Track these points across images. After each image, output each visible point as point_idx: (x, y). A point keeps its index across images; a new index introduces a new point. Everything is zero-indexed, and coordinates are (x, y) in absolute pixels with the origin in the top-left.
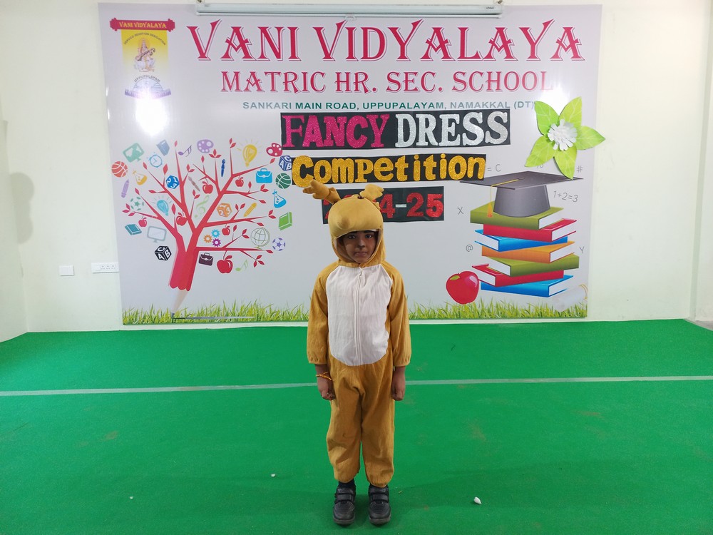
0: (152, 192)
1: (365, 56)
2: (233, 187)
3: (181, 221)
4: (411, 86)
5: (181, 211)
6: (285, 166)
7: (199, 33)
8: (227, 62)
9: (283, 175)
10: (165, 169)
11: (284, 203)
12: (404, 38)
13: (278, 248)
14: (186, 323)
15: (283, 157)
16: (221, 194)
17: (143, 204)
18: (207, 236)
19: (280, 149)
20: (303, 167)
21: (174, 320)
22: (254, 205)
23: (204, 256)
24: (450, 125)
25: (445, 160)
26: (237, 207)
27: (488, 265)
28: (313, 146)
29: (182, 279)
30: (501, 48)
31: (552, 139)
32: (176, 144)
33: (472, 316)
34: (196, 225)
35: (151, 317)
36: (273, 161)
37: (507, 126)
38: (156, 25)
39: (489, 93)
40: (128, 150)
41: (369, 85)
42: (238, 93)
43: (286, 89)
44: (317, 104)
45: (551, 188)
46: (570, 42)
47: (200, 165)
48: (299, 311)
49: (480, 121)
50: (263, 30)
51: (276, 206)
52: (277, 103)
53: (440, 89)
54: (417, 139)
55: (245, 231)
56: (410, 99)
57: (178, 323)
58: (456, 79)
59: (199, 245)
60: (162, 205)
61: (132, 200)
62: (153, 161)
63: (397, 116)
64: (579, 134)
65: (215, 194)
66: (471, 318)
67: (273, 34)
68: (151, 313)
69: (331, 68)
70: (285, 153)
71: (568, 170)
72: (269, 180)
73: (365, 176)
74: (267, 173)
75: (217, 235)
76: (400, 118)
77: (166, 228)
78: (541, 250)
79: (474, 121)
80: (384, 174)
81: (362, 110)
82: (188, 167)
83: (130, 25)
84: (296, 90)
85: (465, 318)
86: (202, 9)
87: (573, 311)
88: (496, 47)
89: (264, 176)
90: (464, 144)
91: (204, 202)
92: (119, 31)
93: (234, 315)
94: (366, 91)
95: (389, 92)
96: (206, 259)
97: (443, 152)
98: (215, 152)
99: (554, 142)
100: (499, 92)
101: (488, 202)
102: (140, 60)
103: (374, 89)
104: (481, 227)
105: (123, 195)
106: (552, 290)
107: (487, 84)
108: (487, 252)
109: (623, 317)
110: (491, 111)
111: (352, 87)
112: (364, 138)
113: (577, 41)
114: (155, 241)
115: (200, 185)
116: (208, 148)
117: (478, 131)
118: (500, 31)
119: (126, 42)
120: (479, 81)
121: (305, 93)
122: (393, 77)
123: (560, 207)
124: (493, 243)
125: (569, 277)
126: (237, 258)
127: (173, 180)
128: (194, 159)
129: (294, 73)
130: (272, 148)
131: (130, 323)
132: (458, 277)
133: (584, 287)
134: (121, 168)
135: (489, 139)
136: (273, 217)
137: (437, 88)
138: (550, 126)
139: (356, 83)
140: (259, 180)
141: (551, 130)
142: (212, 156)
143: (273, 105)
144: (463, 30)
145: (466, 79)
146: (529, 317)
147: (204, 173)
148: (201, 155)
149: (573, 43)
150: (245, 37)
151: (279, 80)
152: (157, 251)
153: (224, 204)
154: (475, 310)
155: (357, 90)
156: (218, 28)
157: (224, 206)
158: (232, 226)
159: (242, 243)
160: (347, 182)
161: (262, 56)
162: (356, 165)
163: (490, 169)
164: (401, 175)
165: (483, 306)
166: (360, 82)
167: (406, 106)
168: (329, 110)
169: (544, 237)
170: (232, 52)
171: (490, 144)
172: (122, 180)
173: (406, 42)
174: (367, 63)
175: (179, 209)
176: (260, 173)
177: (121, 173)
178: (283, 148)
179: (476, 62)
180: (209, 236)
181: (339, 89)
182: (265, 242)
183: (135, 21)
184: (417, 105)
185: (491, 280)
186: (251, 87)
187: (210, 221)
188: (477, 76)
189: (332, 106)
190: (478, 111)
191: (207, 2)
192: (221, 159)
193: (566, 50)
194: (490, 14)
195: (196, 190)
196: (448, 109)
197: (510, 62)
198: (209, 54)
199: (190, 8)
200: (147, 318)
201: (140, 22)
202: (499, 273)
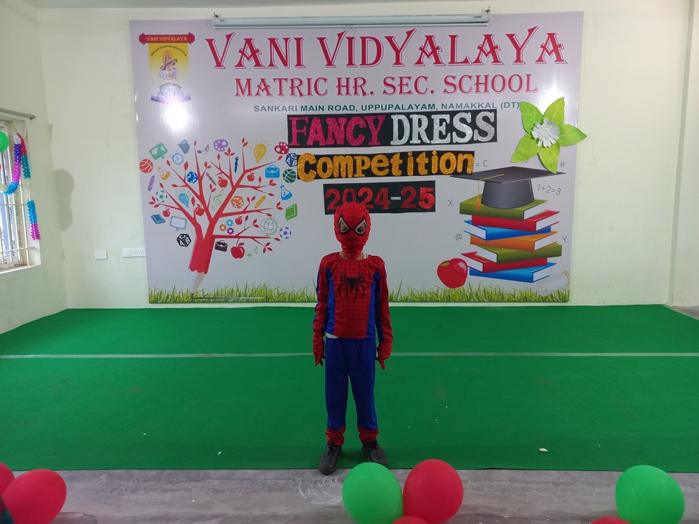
0: (175, 186)
1: (364, 63)
2: (245, 181)
3: (199, 212)
4: (405, 89)
5: (199, 203)
6: (291, 162)
7: (216, 44)
8: (240, 70)
9: (289, 170)
10: (186, 166)
11: (290, 196)
12: (399, 45)
13: (284, 236)
14: (204, 302)
15: (290, 154)
16: (234, 188)
17: (167, 197)
18: (222, 225)
19: (287, 147)
20: (307, 163)
21: (193, 299)
22: (264, 198)
23: (219, 243)
24: (441, 125)
25: (437, 157)
26: (248, 199)
27: (476, 253)
28: (316, 145)
29: (200, 263)
30: (489, 53)
31: (536, 137)
32: (195, 143)
33: (461, 298)
34: (213, 215)
35: (173, 296)
36: (280, 158)
37: (494, 124)
38: (178, 38)
39: (478, 94)
40: (153, 149)
41: (367, 89)
42: (250, 97)
43: (293, 94)
44: (320, 107)
45: (535, 182)
46: (553, 47)
47: (216, 162)
48: (303, 293)
49: (469, 121)
50: (272, 41)
51: (283, 198)
52: (284, 106)
53: (432, 92)
54: (410, 138)
55: (255, 221)
56: (404, 101)
57: (197, 302)
58: (447, 83)
59: (215, 233)
60: (183, 197)
61: (157, 193)
62: (175, 158)
63: (393, 117)
65: (229, 188)
66: (460, 302)
67: (281, 44)
68: (173, 293)
69: (332, 74)
70: (292, 151)
71: (551, 166)
72: (277, 175)
73: (363, 172)
74: (275, 169)
75: (231, 225)
76: (395, 118)
77: (186, 218)
78: (526, 239)
79: (463, 121)
80: (380, 169)
81: (361, 112)
82: (206, 164)
83: (156, 39)
84: (301, 95)
85: (455, 301)
86: (218, 24)
87: (556, 296)
88: (484, 52)
89: (272, 172)
90: (454, 142)
91: (220, 195)
92: (147, 44)
93: (246, 295)
94: (364, 94)
95: (385, 95)
96: (221, 246)
97: (434, 149)
98: (229, 150)
99: (538, 140)
100: (487, 94)
101: (477, 194)
102: (165, 69)
103: (372, 93)
104: (469, 218)
105: (150, 189)
106: (536, 276)
107: (475, 86)
108: (475, 240)
109: (604, 302)
110: (479, 111)
111: (352, 90)
112: (362, 138)
113: (560, 46)
114: (177, 230)
115: (216, 180)
116: (224, 147)
117: (468, 131)
118: (488, 38)
119: (152, 55)
120: (468, 84)
121: (310, 97)
122: (389, 81)
123: (544, 199)
124: (481, 233)
125: (552, 264)
126: (248, 245)
127: (192, 175)
128: (211, 156)
129: (300, 79)
130: (280, 146)
131: (155, 302)
132: (449, 264)
133: (567, 274)
134: (147, 165)
135: (477, 137)
136: (280, 209)
137: (429, 91)
138: (534, 125)
139: (356, 87)
141: (535, 128)
142: (226, 154)
143: (280, 108)
144: (453, 38)
145: (456, 82)
146: (514, 301)
147: (220, 169)
148: (217, 153)
149: (557, 48)
150: (256, 46)
151: (287, 86)
152: (178, 238)
153: (237, 197)
154: (464, 294)
155: (356, 93)
156: (233, 40)
157: (237, 199)
158: (244, 216)
159: (252, 232)
160: (347, 177)
161: (271, 65)
162: (355, 161)
163: (478, 165)
164: (395, 170)
165: (471, 290)
166: (359, 86)
167: (401, 108)
168: (331, 112)
169: (528, 227)
170: (245, 61)
171: (478, 142)
172: (149, 175)
173: (401, 49)
174: (365, 68)
175: (197, 201)
176: (269, 169)
177: (148, 169)
178: (290, 147)
179: (465, 67)
180: (224, 225)
181: (339, 93)
182: (273, 231)
183: (161, 36)
184: (410, 106)
185: (479, 266)
186: (261, 92)
187: (225, 211)
188: (466, 80)
189: (334, 109)
190: (467, 112)
191: (223, 17)
192: (234, 156)
193: (550, 54)
194: (478, 22)
195: (213, 184)
196: (440, 109)
197: (497, 66)
198: (224, 63)
199: (208, 22)
200: (170, 297)
201: (164, 36)
202: (486, 260)
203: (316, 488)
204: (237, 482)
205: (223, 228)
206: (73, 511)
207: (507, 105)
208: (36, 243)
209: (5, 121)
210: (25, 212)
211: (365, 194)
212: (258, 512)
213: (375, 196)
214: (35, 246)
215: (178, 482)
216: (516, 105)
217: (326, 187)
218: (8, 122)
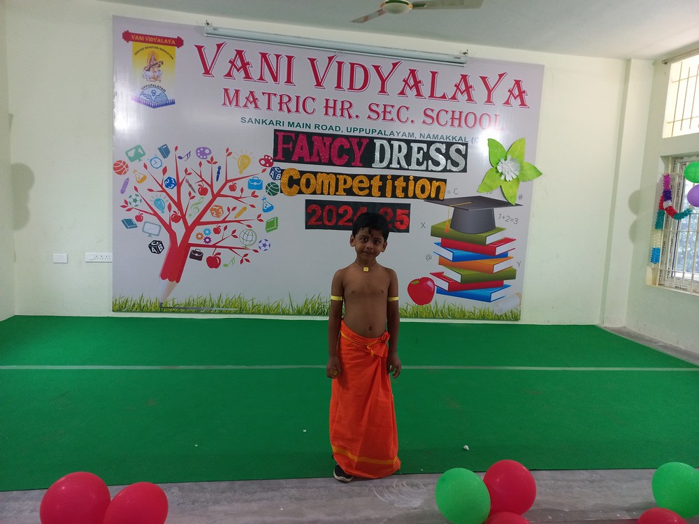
0: (150, 190)
1: (351, 88)
2: (226, 191)
3: (175, 219)
4: (388, 116)
5: (176, 209)
6: (275, 176)
7: (205, 51)
8: (229, 80)
9: (272, 183)
10: (165, 171)
11: (271, 208)
12: (385, 75)
13: (263, 248)
14: (173, 312)
15: (274, 168)
16: (215, 197)
17: (141, 201)
18: (199, 234)
19: (271, 161)
20: (291, 178)
21: (162, 308)
22: (245, 209)
23: (195, 252)
24: (419, 153)
25: (413, 182)
26: (229, 209)
27: (443, 273)
28: (301, 161)
29: (172, 271)
30: (464, 92)
31: (500, 171)
32: (176, 148)
34: (190, 223)
35: (140, 305)
36: (264, 171)
37: (465, 157)
38: (166, 41)
39: (452, 128)
40: (130, 150)
41: (353, 112)
42: (237, 108)
43: (281, 109)
44: (306, 124)
45: (497, 211)
46: (519, 92)
47: (198, 169)
48: (278, 305)
49: (444, 151)
50: (264, 56)
51: (264, 211)
52: (271, 121)
53: (412, 121)
54: (390, 162)
55: (234, 232)
56: (386, 127)
57: (166, 312)
58: (426, 115)
59: (191, 241)
60: (159, 203)
61: (130, 197)
62: (153, 162)
63: (375, 140)
64: (521, 168)
65: (209, 197)
66: (426, 318)
67: (272, 60)
68: (140, 301)
69: (321, 95)
70: (276, 164)
71: (511, 198)
72: (260, 187)
73: (345, 190)
74: (258, 181)
75: (209, 234)
76: (378, 143)
77: (161, 224)
78: (487, 262)
79: (438, 150)
80: (361, 189)
81: (345, 133)
82: (186, 171)
83: (141, 38)
84: (289, 111)
85: (422, 318)
86: (210, 32)
87: (509, 314)
88: (460, 90)
89: (255, 184)
90: (430, 169)
91: (199, 203)
92: (131, 42)
93: (219, 306)
94: (350, 117)
95: (370, 120)
96: (197, 255)
97: (412, 174)
98: (212, 159)
99: (502, 174)
100: (459, 129)
101: (447, 219)
102: (149, 70)
103: (357, 116)
104: (439, 240)
105: (123, 192)
106: (494, 296)
107: (450, 121)
108: (443, 261)
109: (548, 322)
110: (453, 143)
111: (338, 112)
112: (346, 158)
113: (524, 92)
114: (150, 236)
115: (196, 188)
116: (206, 155)
117: (442, 159)
118: (464, 77)
119: (136, 54)
120: (444, 118)
121: (297, 114)
122: (374, 107)
123: (505, 227)
124: (448, 255)
125: (507, 286)
126: (225, 255)
127: (171, 182)
128: (192, 163)
129: (288, 96)
130: (264, 159)
131: (120, 310)
132: (418, 282)
133: (519, 295)
134: (122, 166)
135: (450, 167)
136: (261, 221)
137: (410, 120)
138: (499, 160)
139: (342, 109)
140: (250, 187)
141: (500, 164)
142: (209, 162)
143: (268, 122)
144: (434, 74)
145: (434, 116)
146: (474, 319)
147: (201, 177)
148: (199, 160)
149: (521, 93)
150: (247, 59)
151: (275, 101)
152: (150, 244)
153: (217, 206)
154: (431, 311)
155: (342, 115)
156: (224, 50)
157: (217, 208)
158: (223, 226)
159: (230, 242)
160: (329, 194)
161: (261, 78)
162: (337, 180)
163: (449, 192)
164: (375, 191)
165: (437, 308)
166: (346, 109)
167: (383, 133)
168: (317, 131)
169: (490, 252)
170: (234, 72)
171: (450, 171)
172: (123, 178)
173: (386, 79)
174: (352, 93)
175: (174, 208)
176: (252, 181)
177: (122, 171)
178: (275, 160)
179: (442, 102)
180: (201, 234)
181: (326, 114)
182: (252, 242)
183: (147, 36)
184: (392, 133)
185: (445, 286)
186: (249, 104)
187: (202, 220)
188: (443, 114)
189: (320, 128)
190: (442, 143)
191: (215, 25)
192: (217, 165)
193: (515, 98)
194: (457, 62)
195: (192, 192)
196: (418, 138)
197: (470, 105)
198: (213, 72)
199: (199, 29)
200: (136, 306)
201: (151, 36)
202: (451, 280)
203: (391, 493)
204: (313, 490)
205: (200, 236)
207: (477, 140)
211: (346, 211)
213: (354, 214)
215: (255, 492)
216: (485, 141)
217: (308, 202)
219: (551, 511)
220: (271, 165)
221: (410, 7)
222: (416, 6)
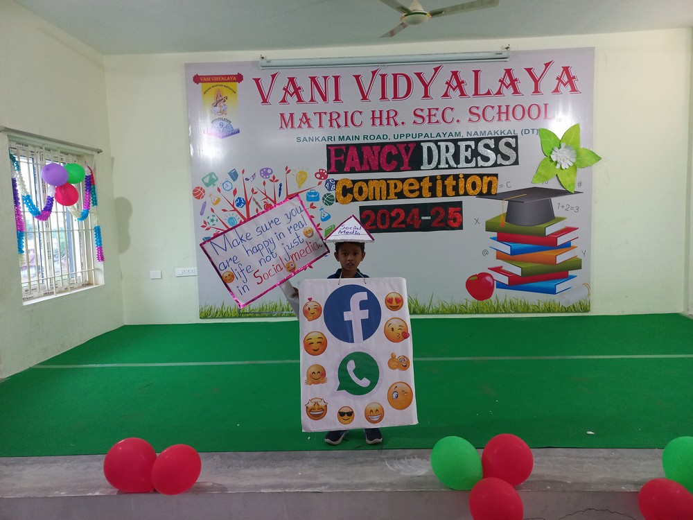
0: (224, 210)
1: (395, 97)
4: (434, 119)
6: (330, 187)
7: (262, 83)
8: (284, 106)
9: (328, 194)
10: (235, 192)
11: (329, 217)
12: (427, 80)
14: (250, 317)
15: (329, 180)
17: (217, 220)
19: (326, 174)
21: (240, 314)
24: (467, 150)
25: (463, 179)
27: (502, 267)
28: (353, 171)
30: (509, 85)
31: (554, 160)
32: (243, 172)
33: (488, 310)
35: (222, 312)
36: (320, 183)
37: (516, 149)
38: (228, 78)
39: (500, 122)
40: (206, 177)
41: (399, 120)
42: (293, 130)
43: (331, 125)
44: (356, 136)
45: (555, 201)
46: (568, 79)
47: (262, 188)
49: (493, 146)
50: (313, 79)
51: (322, 220)
52: (323, 137)
54: (439, 163)
56: (432, 130)
57: (244, 317)
58: (471, 113)
60: (232, 221)
61: (208, 217)
62: (225, 186)
63: (422, 144)
64: (578, 155)
66: (487, 313)
67: (321, 82)
68: (222, 308)
69: (367, 108)
70: (330, 176)
71: (569, 186)
72: (317, 199)
73: (396, 194)
74: (315, 193)
76: (425, 146)
78: (548, 254)
79: (487, 146)
80: (412, 191)
81: (393, 140)
82: (253, 190)
83: (208, 79)
84: (339, 126)
85: (483, 313)
86: (265, 65)
87: (577, 306)
88: (505, 85)
89: (313, 196)
90: (479, 166)
92: (200, 84)
94: (396, 124)
95: (415, 125)
97: (461, 172)
98: (274, 178)
99: (556, 162)
100: (508, 122)
101: (502, 213)
102: (216, 106)
103: (403, 123)
104: (495, 234)
105: (202, 214)
106: (559, 288)
107: (498, 115)
108: (500, 256)
109: (623, 311)
110: (502, 138)
111: (385, 122)
112: (395, 164)
113: (574, 78)
115: (262, 204)
116: (269, 174)
117: (491, 155)
118: (508, 72)
119: (205, 93)
120: (490, 113)
121: (347, 128)
122: (419, 113)
123: (565, 217)
124: (506, 249)
125: (573, 277)
127: (241, 202)
128: (257, 183)
129: (337, 113)
130: (320, 173)
131: (205, 317)
132: (476, 278)
133: (587, 286)
134: (200, 192)
135: (500, 161)
136: (320, 229)
137: (455, 121)
138: (553, 149)
139: (388, 118)
141: (553, 152)
142: (271, 181)
143: (320, 139)
144: (476, 72)
145: (480, 112)
146: (539, 312)
147: (265, 194)
148: (263, 180)
149: (571, 80)
150: (298, 84)
151: (326, 118)
154: (492, 306)
155: (388, 124)
156: (277, 79)
160: (381, 199)
161: (312, 100)
162: (388, 185)
163: (501, 186)
164: (425, 192)
165: (498, 302)
166: (391, 118)
167: (430, 136)
168: (366, 141)
169: (550, 243)
170: (288, 97)
171: (501, 165)
172: (201, 201)
173: (429, 84)
174: (397, 102)
176: (310, 193)
177: (200, 196)
178: (328, 173)
179: (488, 98)
181: (373, 124)
183: (213, 76)
184: (438, 135)
185: (505, 280)
186: (302, 124)
188: (489, 110)
189: (368, 138)
190: (490, 138)
191: (268, 58)
192: (278, 183)
193: (565, 85)
194: (499, 58)
195: (259, 209)
196: (465, 137)
197: (517, 97)
198: (270, 100)
199: (255, 64)
200: (219, 313)
201: (216, 76)
202: (512, 273)
203: (401, 463)
206: (204, 481)
207: (527, 132)
208: (100, 265)
209: (77, 156)
210: (92, 236)
211: (398, 215)
212: (357, 481)
213: (406, 216)
214: (100, 268)
215: (281, 460)
216: (535, 131)
217: (362, 209)
218: (79, 156)
219: (552, 482)
220: (326, 177)
221: (428, 17)
222: (434, 14)
